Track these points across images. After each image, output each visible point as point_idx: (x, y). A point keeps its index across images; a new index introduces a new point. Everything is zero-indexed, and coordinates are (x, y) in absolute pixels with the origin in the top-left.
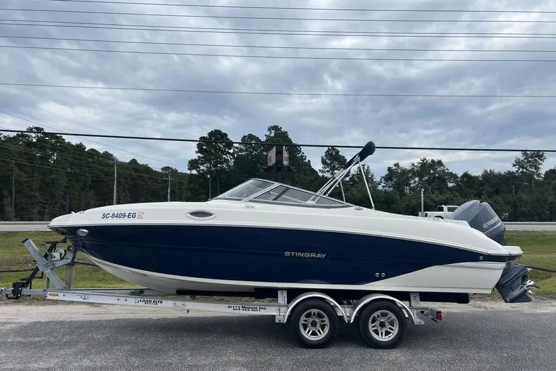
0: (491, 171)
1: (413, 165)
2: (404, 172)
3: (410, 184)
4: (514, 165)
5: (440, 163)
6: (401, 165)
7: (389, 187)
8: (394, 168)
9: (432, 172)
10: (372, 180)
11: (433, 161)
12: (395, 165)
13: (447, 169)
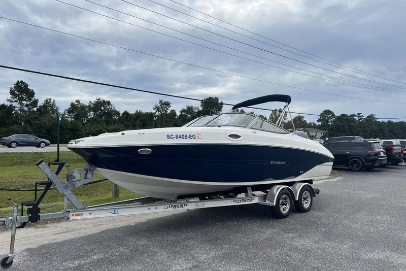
0: (140, 111)
1: (90, 102)
2: (83, 107)
3: (87, 117)
4: (154, 109)
5: (109, 103)
6: (81, 102)
7: (72, 118)
8: (76, 103)
9: (103, 108)
10: (57, 111)
11: (104, 101)
12: (77, 101)
13: (114, 108)
